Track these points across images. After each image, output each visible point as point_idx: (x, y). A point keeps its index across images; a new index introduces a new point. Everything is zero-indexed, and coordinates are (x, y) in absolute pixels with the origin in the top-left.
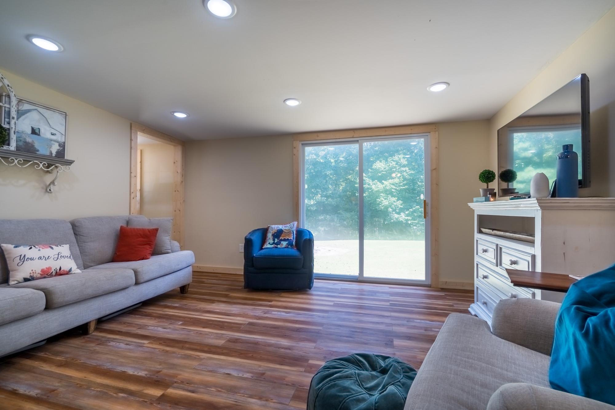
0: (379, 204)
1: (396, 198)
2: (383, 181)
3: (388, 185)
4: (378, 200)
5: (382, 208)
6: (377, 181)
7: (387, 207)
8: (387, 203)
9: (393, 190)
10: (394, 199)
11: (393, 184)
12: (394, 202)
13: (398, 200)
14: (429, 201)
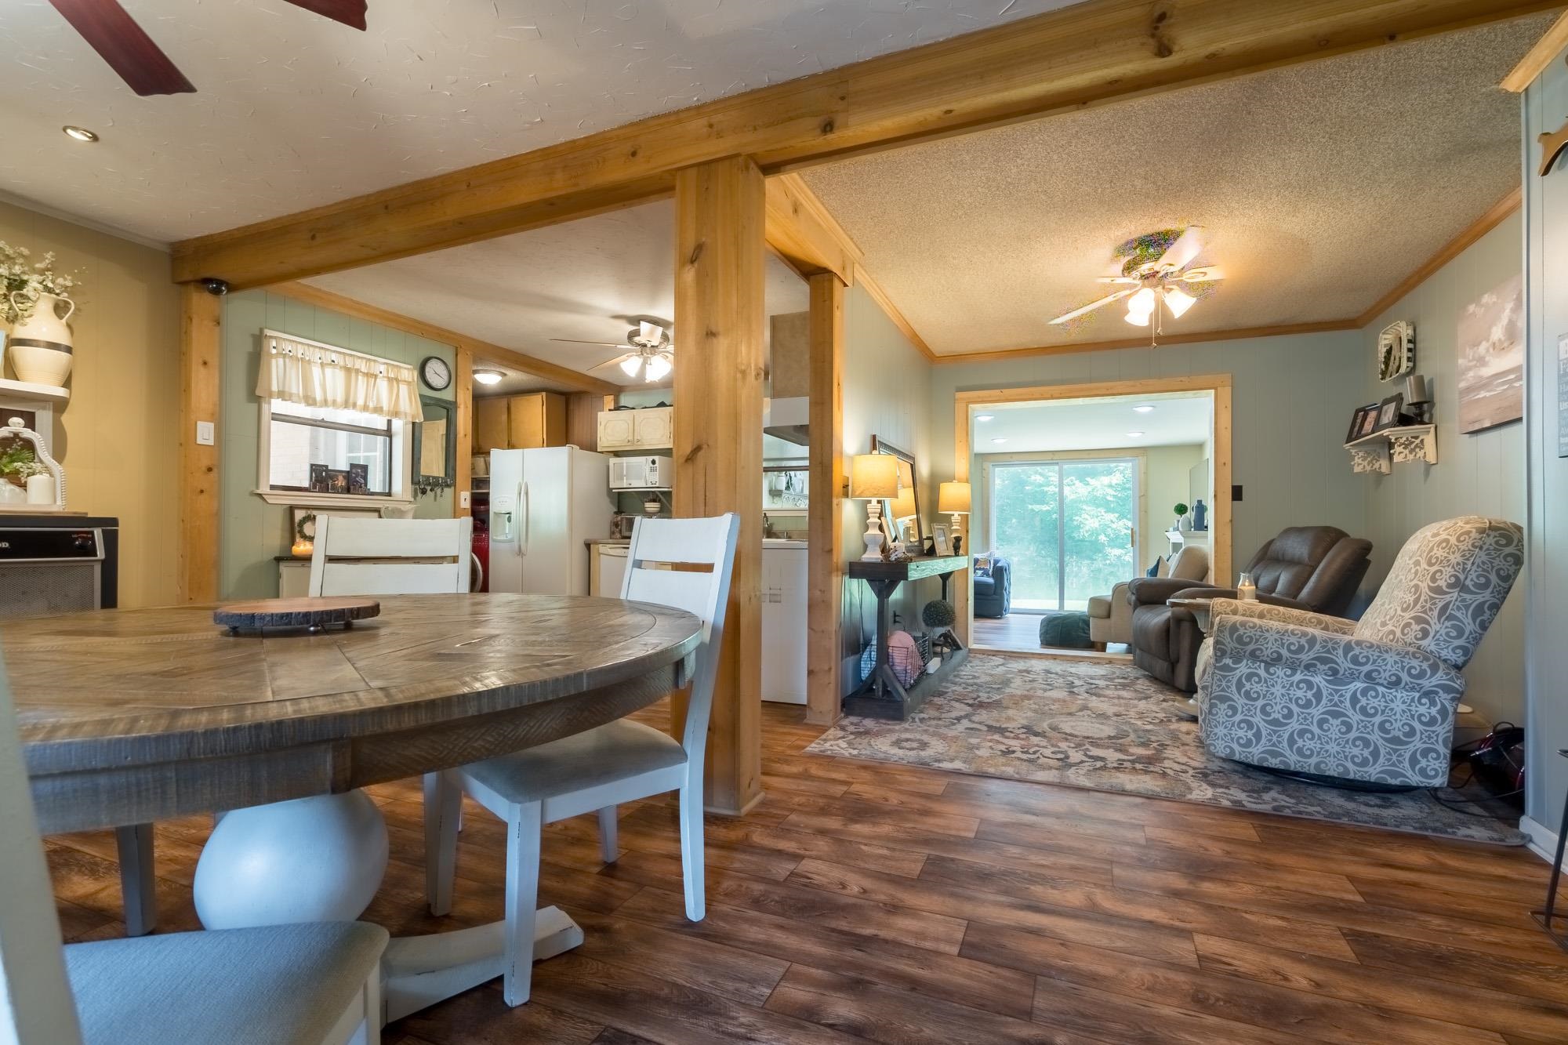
0: (1078, 527)
1: (1117, 515)
2: (1088, 479)
3: (1099, 487)
4: (1076, 518)
5: (1086, 535)
6: (1073, 478)
7: (1095, 533)
8: (1096, 525)
9: (1109, 498)
10: (1113, 516)
11: (1110, 486)
12: (1112, 521)
13: (1119, 519)
14: (1136, 529)
